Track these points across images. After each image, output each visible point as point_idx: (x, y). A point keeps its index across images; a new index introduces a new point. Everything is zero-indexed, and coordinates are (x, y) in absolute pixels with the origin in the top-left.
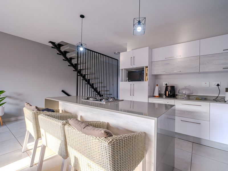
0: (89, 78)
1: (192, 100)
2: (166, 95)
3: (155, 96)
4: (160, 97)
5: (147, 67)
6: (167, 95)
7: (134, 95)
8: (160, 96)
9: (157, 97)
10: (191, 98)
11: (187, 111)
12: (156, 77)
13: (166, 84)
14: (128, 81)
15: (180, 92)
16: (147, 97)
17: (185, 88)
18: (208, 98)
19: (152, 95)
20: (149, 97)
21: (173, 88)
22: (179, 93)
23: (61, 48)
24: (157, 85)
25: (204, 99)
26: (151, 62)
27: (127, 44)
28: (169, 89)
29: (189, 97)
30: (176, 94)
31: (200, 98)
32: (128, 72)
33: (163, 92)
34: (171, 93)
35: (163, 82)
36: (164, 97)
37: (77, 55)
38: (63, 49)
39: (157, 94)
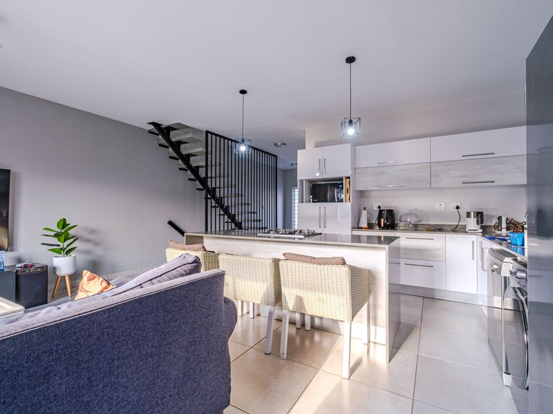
0: (213, 186)
1: (421, 231)
2: (379, 225)
3: (361, 228)
4: (369, 229)
5: (349, 178)
6: (382, 226)
7: (326, 226)
8: (370, 226)
9: (366, 228)
10: (418, 228)
11: (414, 249)
12: (362, 194)
13: (379, 207)
14: (313, 202)
15: (402, 219)
16: (350, 228)
17: (410, 214)
18: (445, 228)
19: (356, 226)
20: (353, 228)
21: (391, 213)
22: (400, 221)
23: (172, 133)
24: (365, 209)
25: (439, 229)
26: (355, 169)
27: (305, 131)
28: (385, 214)
29: (416, 228)
30: (396, 223)
31: (433, 228)
32: (313, 185)
33: (375, 221)
34: (387, 221)
35: (375, 203)
36: (377, 227)
37: (205, 150)
38: (175, 136)
39: (364, 224)
